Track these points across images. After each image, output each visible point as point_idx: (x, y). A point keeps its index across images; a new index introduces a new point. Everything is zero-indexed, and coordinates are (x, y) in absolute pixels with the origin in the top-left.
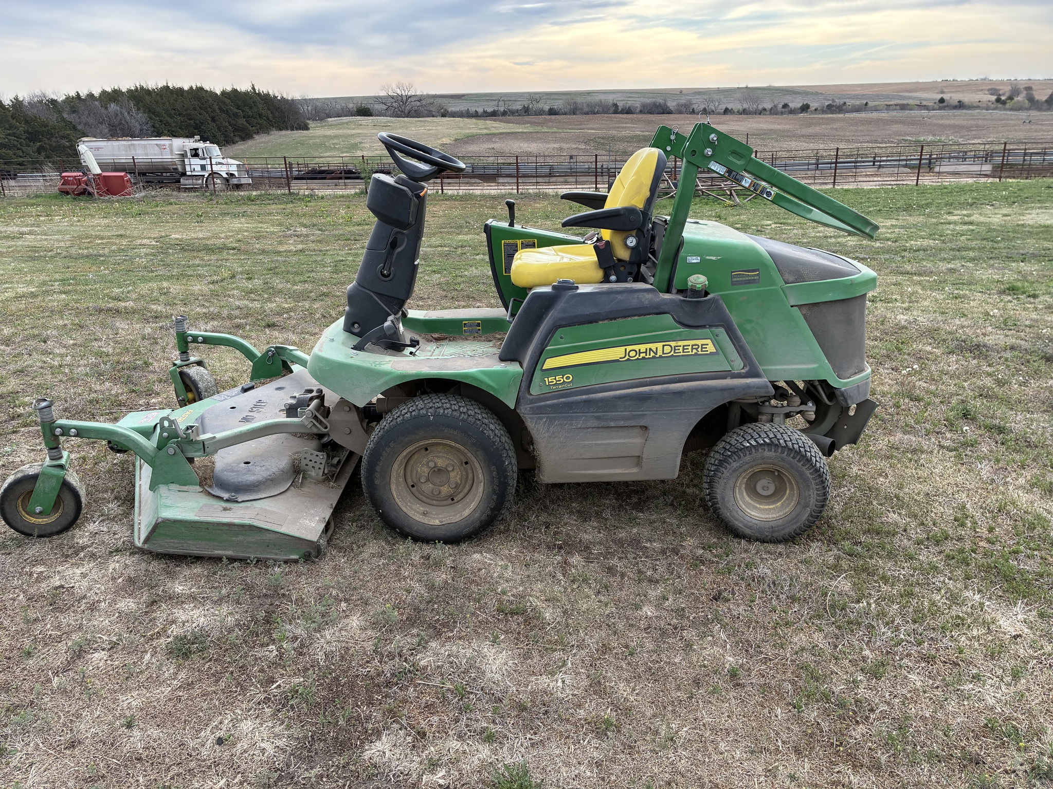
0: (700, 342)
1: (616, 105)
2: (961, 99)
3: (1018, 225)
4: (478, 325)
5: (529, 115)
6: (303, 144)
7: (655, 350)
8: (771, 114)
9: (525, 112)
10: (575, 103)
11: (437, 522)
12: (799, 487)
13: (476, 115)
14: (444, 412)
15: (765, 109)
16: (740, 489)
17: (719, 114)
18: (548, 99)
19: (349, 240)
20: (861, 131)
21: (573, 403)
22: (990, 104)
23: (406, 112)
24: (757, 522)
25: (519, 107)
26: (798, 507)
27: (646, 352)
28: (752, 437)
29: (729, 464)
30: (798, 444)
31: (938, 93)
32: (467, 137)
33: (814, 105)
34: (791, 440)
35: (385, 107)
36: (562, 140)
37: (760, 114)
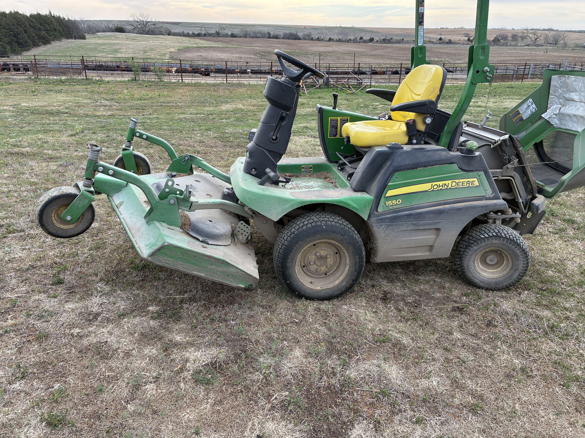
0: (471, 180)
1: (269, 33)
2: (450, 39)
3: (504, 108)
4: (311, 168)
5: (219, 37)
6: (83, 48)
7: (447, 185)
8: (354, 42)
9: (217, 35)
10: (246, 31)
11: (319, 288)
12: (512, 260)
13: (188, 35)
14: (331, 223)
15: (350, 40)
16: (477, 261)
17: (326, 41)
18: (230, 28)
19: (139, 109)
20: (401, 54)
21: (401, 216)
22: (465, 41)
23: (146, 31)
24: (487, 279)
25: (214, 32)
26: (512, 270)
27: (442, 186)
28: (485, 232)
29: (472, 247)
30: (512, 235)
31: (438, 35)
32: (185, 48)
33: (376, 39)
34: (508, 234)
35: (133, 28)
36: (241, 52)
37: (348, 42)
